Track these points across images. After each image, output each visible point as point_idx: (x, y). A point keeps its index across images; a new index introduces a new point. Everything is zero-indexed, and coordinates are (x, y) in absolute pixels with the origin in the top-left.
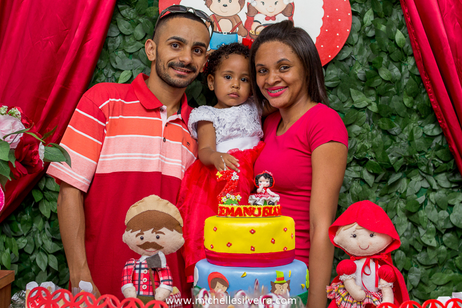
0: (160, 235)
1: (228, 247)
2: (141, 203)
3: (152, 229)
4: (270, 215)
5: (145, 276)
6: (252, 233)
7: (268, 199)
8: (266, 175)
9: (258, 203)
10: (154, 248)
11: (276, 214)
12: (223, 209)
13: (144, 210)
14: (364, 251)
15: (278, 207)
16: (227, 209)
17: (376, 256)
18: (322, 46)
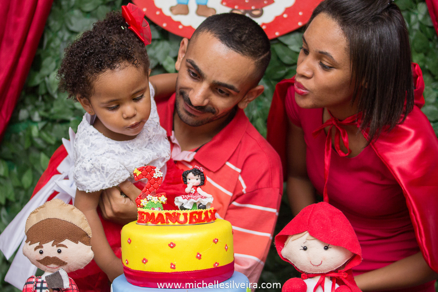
0: (61, 248)
1: (143, 264)
2: (41, 209)
3: (53, 242)
4: (199, 221)
6: (172, 247)
7: (198, 200)
8: (195, 171)
9: (185, 206)
10: (55, 263)
11: (208, 220)
12: (143, 214)
13: (43, 218)
14: (316, 268)
15: (210, 211)
16: (147, 214)
17: (334, 274)
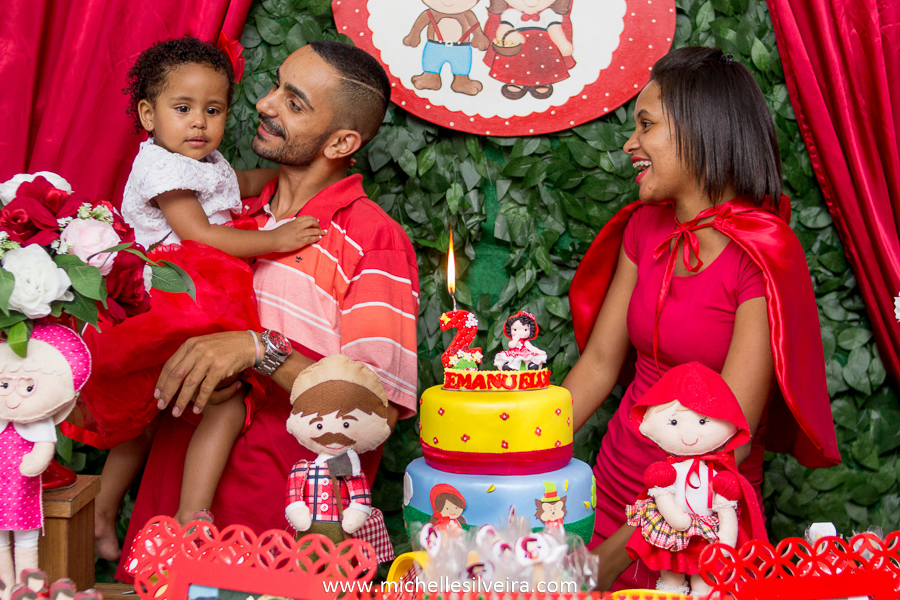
0: (349, 421)
1: (463, 442)
2: (317, 367)
3: (337, 412)
4: (532, 385)
5: (325, 489)
6: (504, 419)
7: (528, 358)
8: (524, 319)
9: (510, 366)
10: (339, 442)
11: (541, 385)
12: (453, 376)
14: (689, 448)
15: (544, 372)
16: (460, 376)
17: (711, 457)
18: (622, 68)
